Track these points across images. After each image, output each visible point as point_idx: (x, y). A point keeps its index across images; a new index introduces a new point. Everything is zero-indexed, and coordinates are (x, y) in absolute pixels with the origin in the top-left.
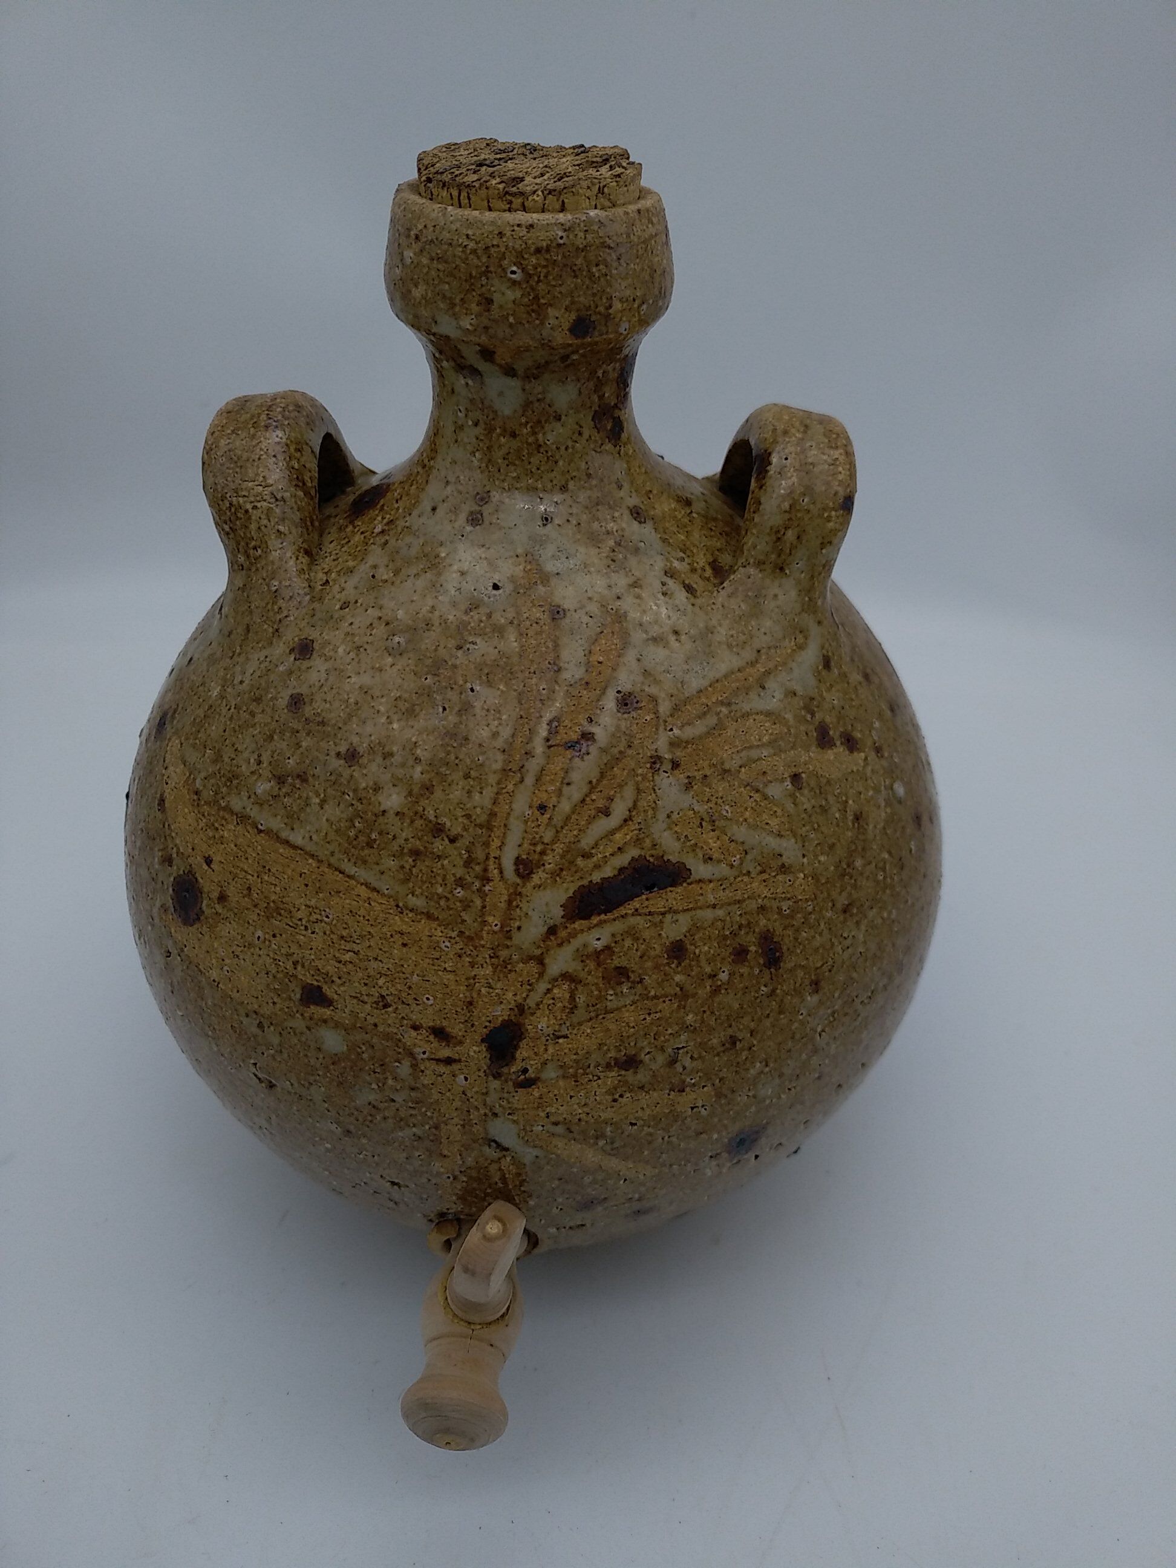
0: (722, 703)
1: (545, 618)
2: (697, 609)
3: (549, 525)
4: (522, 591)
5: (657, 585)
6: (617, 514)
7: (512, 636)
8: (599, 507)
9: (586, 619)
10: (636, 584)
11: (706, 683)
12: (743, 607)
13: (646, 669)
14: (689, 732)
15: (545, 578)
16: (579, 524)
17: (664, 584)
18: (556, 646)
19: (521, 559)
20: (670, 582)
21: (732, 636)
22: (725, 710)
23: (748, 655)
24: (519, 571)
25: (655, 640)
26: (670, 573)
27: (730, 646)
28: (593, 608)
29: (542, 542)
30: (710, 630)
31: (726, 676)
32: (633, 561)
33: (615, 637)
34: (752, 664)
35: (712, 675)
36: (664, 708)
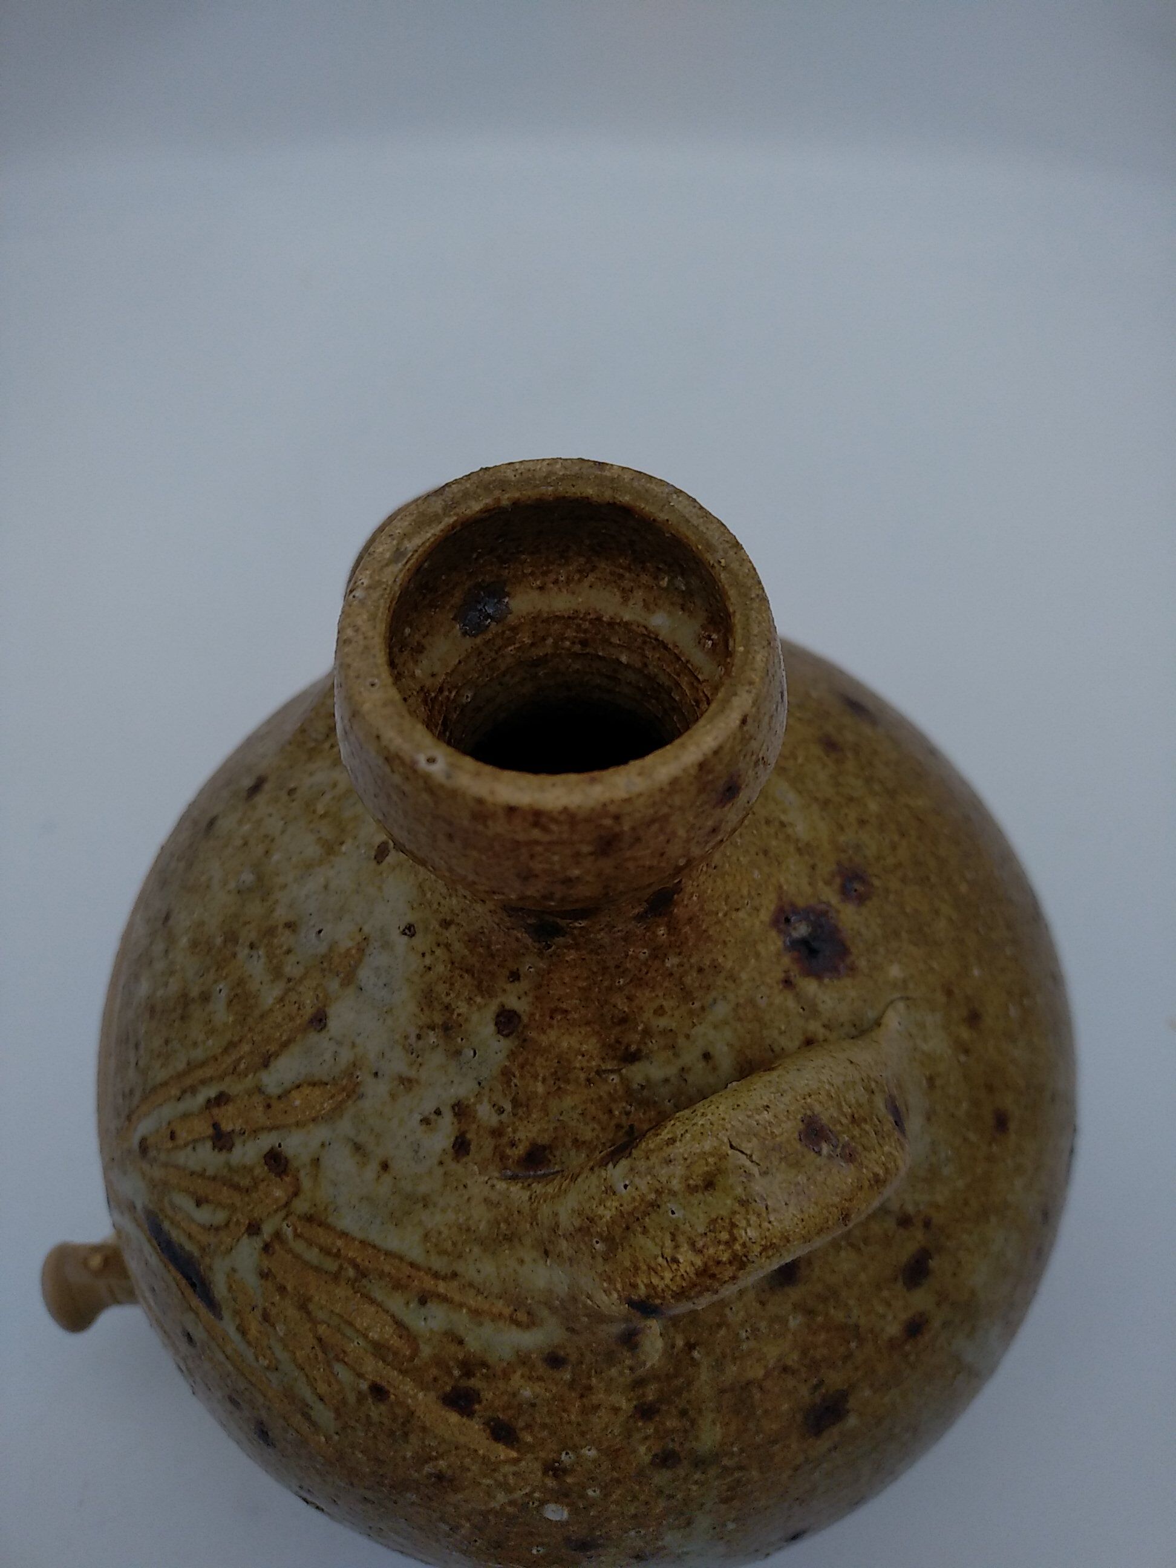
0: (356, 1266)
1: (309, 1011)
2: (439, 1172)
3: (406, 938)
4: (325, 965)
5: (429, 1107)
6: (479, 999)
7: (277, 991)
8: (466, 976)
9: (328, 1056)
10: (407, 1083)
11: (359, 1235)
12: (483, 1226)
13: (320, 1159)
14: (299, 1247)
15: (349, 979)
16: (430, 969)
17: (438, 1112)
18: (285, 1045)
19: (359, 938)
20: (448, 1117)
21: (440, 1233)
22: (351, 1273)
23: (439, 1264)
24: (346, 944)
25: (358, 1148)
26: (461, 1110)
27: (426, 1236)
28: (346, 1056)
29: (387, 945)
30: (426, 1202)
31: (388, 1254)
32: (437, 1058)
33: (331, 1101)
34: (436, 1275)
35: (374, 1236)
36: (301, 1206)
